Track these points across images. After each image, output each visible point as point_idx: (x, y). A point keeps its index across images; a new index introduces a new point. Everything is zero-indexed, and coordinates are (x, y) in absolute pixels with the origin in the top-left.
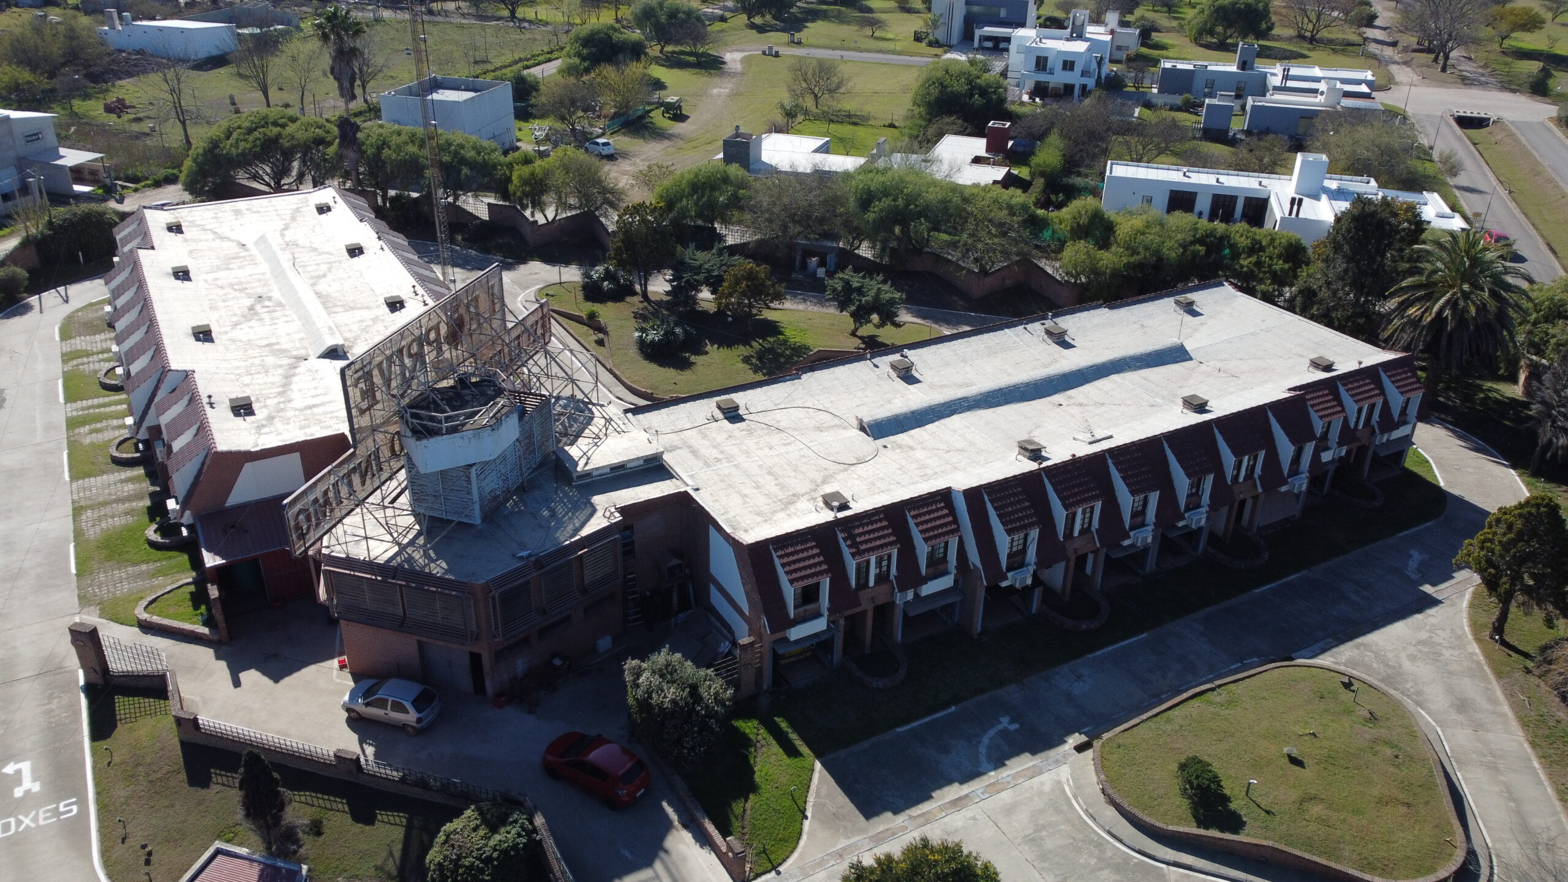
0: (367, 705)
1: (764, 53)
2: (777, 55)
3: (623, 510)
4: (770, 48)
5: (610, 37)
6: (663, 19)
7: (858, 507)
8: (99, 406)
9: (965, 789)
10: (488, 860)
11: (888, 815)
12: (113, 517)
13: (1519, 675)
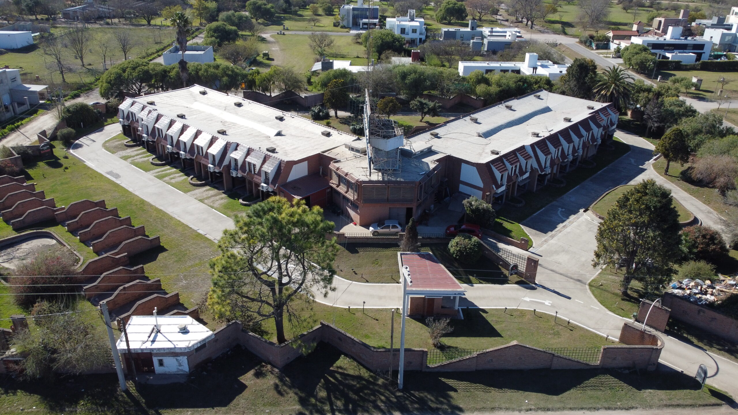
0: (382, 228)
1: (278, 33)
2: (284, 34)
3: (438, 161)
4: (281, 31)
5: (225, 28)
6: (236, 21)
7: (502, 153)
8: (162, 171)
9: (564, 224)
10: (474, 245)
11: (550, 232)
12: (217, 200)
13: (677, 181)
